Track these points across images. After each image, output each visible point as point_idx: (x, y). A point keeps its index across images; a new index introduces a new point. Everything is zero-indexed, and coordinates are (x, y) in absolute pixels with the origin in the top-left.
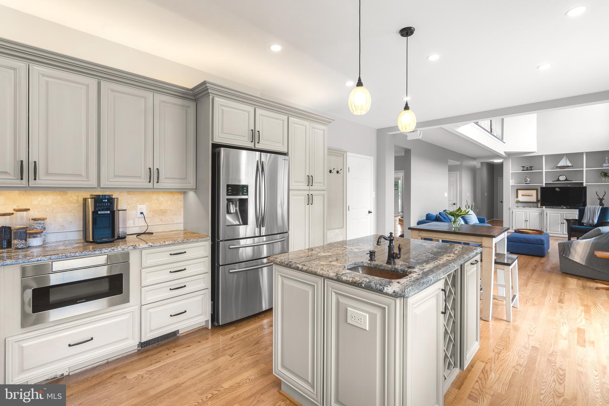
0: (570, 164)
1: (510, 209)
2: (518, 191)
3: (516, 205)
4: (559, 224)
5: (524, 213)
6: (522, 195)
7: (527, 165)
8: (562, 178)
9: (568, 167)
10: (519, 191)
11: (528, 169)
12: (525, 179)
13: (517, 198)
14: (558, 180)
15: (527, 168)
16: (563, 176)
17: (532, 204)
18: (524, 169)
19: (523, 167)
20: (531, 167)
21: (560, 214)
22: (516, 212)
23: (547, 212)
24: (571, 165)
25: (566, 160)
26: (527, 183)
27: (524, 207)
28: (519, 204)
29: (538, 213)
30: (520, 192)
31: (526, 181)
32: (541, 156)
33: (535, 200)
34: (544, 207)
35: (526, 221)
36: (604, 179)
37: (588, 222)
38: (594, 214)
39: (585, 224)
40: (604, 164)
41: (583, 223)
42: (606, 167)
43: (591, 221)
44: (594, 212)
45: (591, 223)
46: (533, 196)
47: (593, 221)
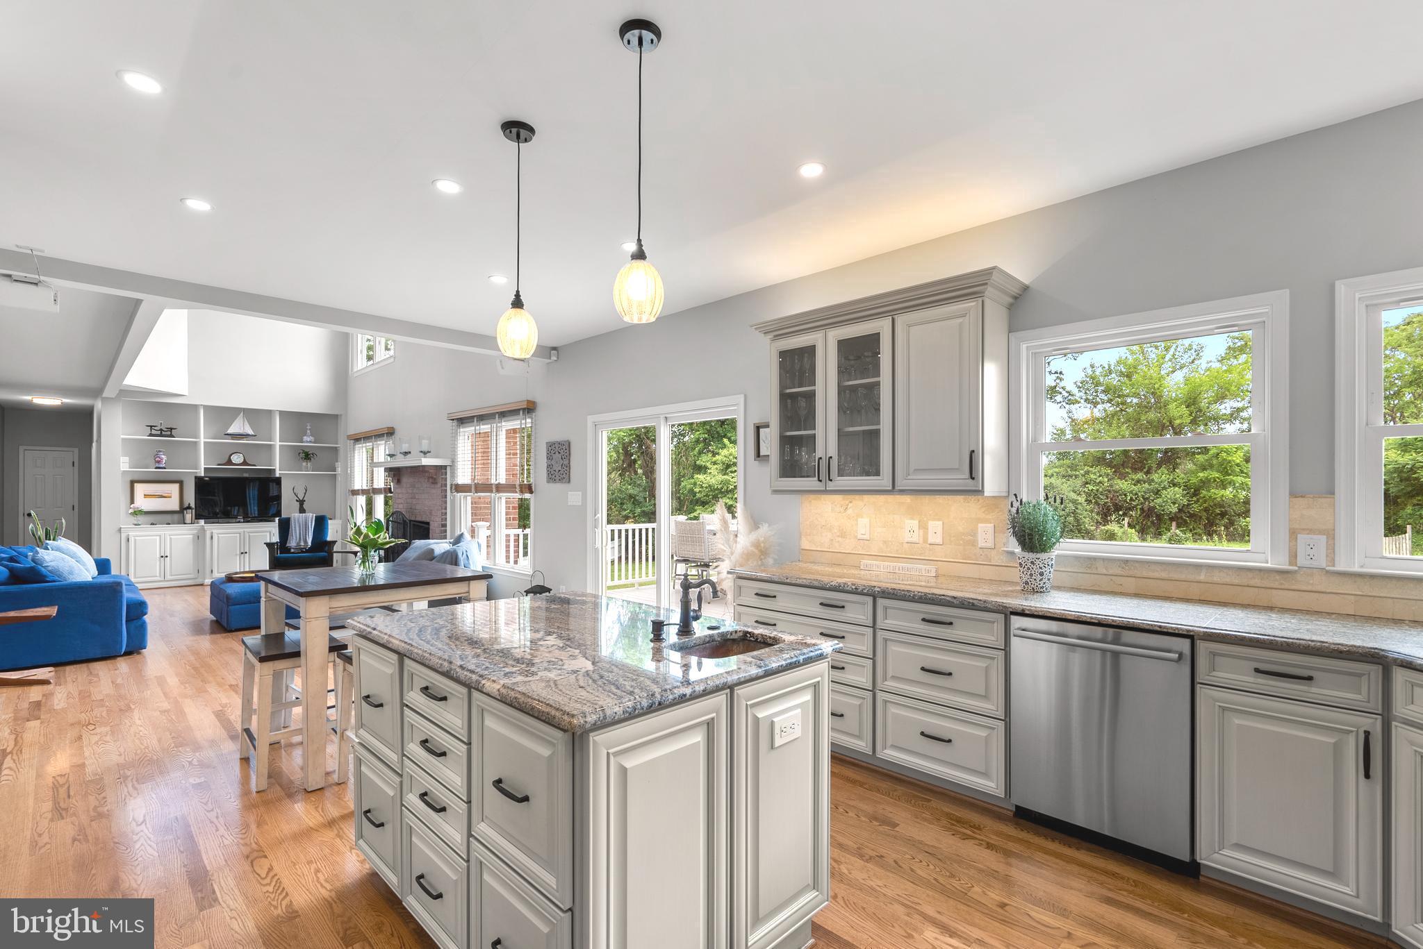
0: (250, 432)
1: (120, 530)
2: (135, 484)
3: (133, 519)
4: (237, 555)
5: (158, 538)
6: (146, 496)
7: (162, 423)
8: (237, 459)
9: (246, 436)
10: (137, 486)
11: (163, 433)
12: (156, 456)
13: (132, 501)
14: (229, 462)
15: (161, 431)
16: (238, 454)
17: (168, 517)
18: (154, 432)
19: (151, 426)
20: (170, 429)
21: (238, 535)
22: (137, 538)
23: (212, 533)
24: (253, 433)
25: (244, 421)
26: (161, 466)
27: (152, 524)
28: (141, 519)
29: (191, 536)
30: (140, 489)
31: (159, 462)
32: (195, 407)
33: (177, 508)
34: (202, 522)
35: (162, 557)
36: (304, 464)
37: (298, 544)
38: (306, 530)
39: (292, 550)
40: (305, 437)
41: (290, 549)
42: (308, 441)
43: (302, 544)
44: (306, 525)
45: (302, 547)
46: (170, 497)
47: (306, 542)
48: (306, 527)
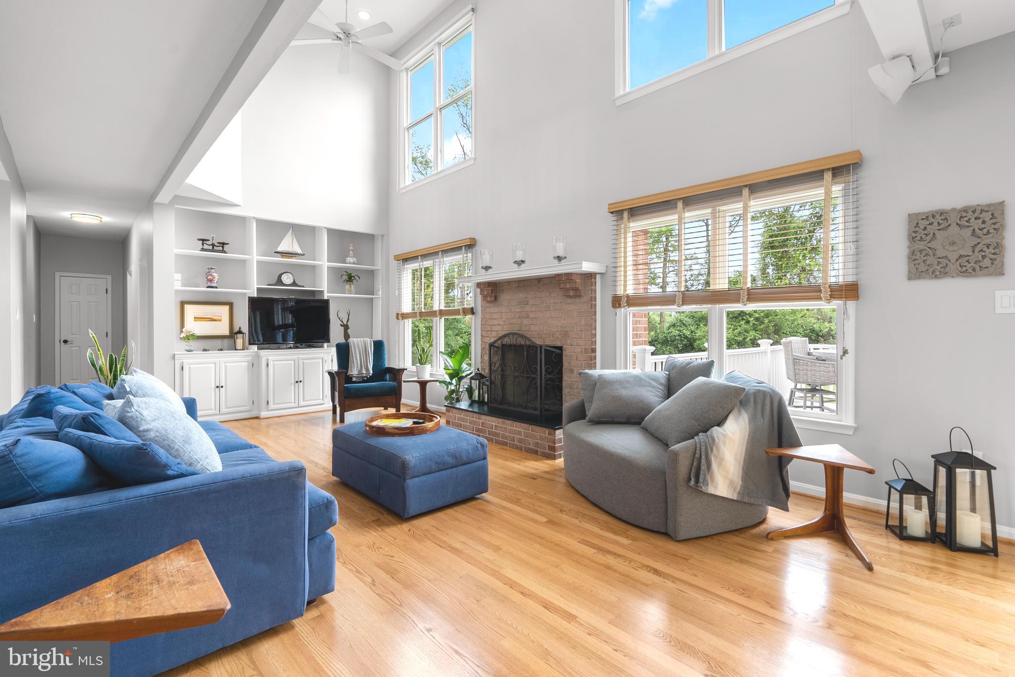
0: (299, 251)
1: (174, 357)
2: (185, 305)
3: (185, 345)
4: (293, 384)
5: (213, 365)
6: (197, 318)
7: (213, 237)
8: (287, 279)
9: (295, 255)
10: (188, 308)
11: (215, 248)
12: (208, 273)
13: (182, 325)
14: (279, 282)
15: (213, 245)
16: (288, 274)
17: (218, 343)
18: (206, 247)
19: (203, 240)
20: (223, 244)
21: (293, 362)
22: (191, 366)
23: (268, 359)
24: (302, 253)
25: (293, 239)
26: (213, 285)
27: (205, 350)
28: (193, 344)
29: (246, 364)
30: (191, 311)
31: (211, 281)
33: (226, 332)
34: (255, 348)
35: (217, 387)
36: (347, 287)
37: (360, 372)
38: (366, 356)
39: (354, 379)
40: (349, 258)
41: (351, 378)
42: (350, 263)
43: (364, 372)
44: (366, 351)
45: (364, 375)
46: (220, 320)
47: (367, 370)
48: (366, 354)
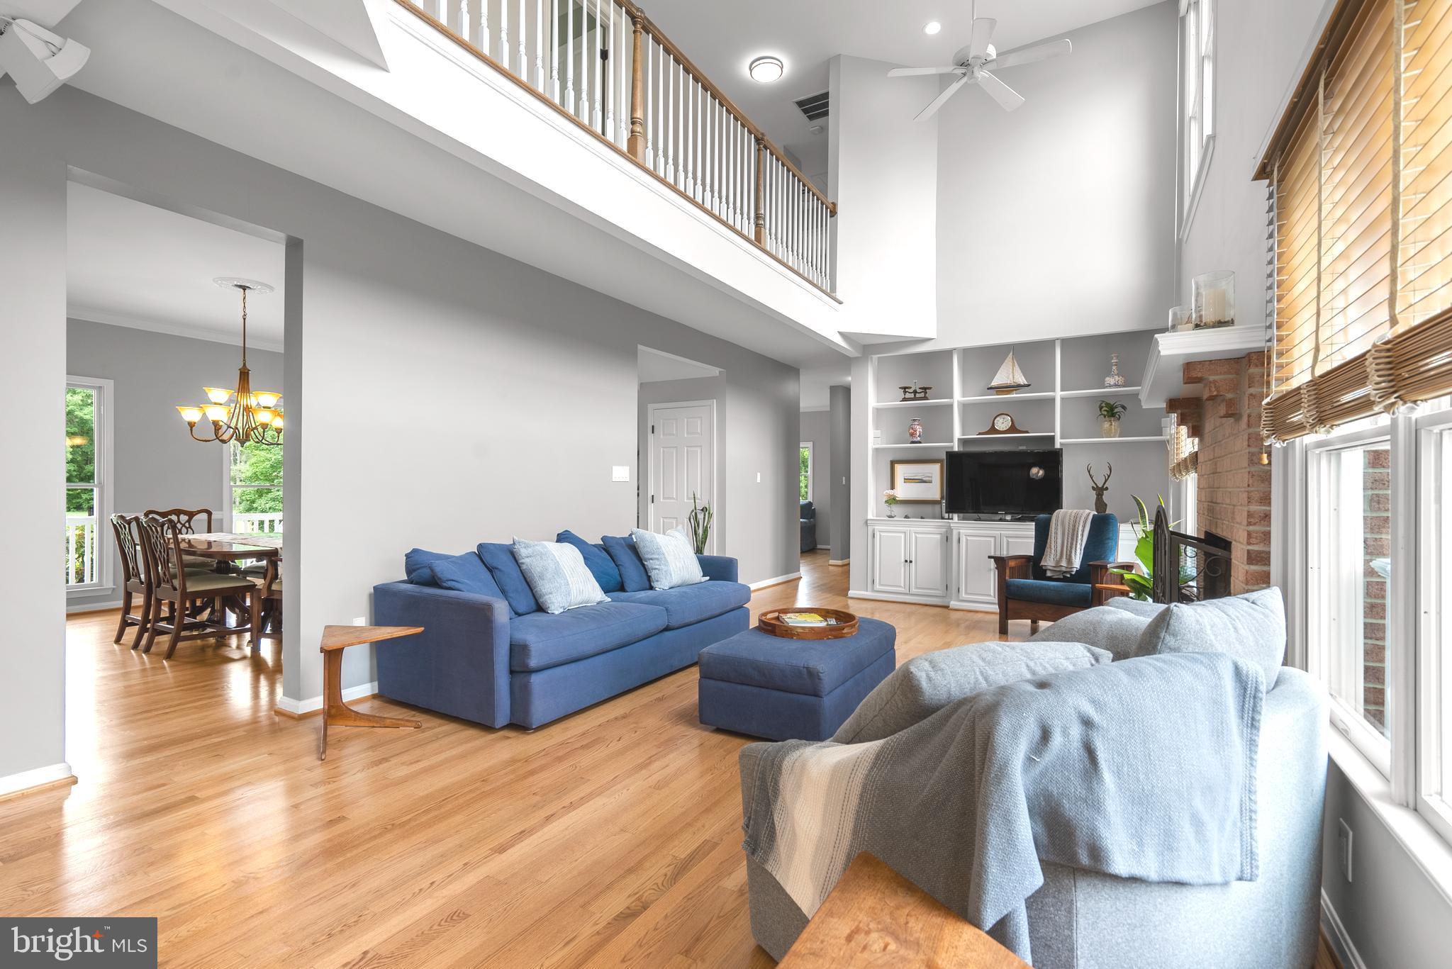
0: (1022, 380)
1: (866, 522)
2: (895, 465)
3: (887, 510)
4: (991, 570)
5: (903, 535)
6: (907, 480)
7: (915, 384)
8: (1003, 424)
9: (1017, 387)
10: (898, 468)
11: (918, 395)
12: (911, 427)
13: (893, 487)
14: (993, 430)
15: (915, 392)
16: (1003, 416)
17: (929, 509)
18: (908, 396)
19: (905, 388)
20: (925, 389)
21: (992, 539)
22: (882, 534)
23: (959, 533)
24: (1026, 383)
25: (1013, 365)
26: (915, 440)
27: (906, 517)
28: (897, 510)
29: (939, 536)
30: (900, 471)
31: (912, 434)
32: (946, 355)
34: (955, 516)
35: (906, 561)
37: (1058, 564)
38: (1072, 539)
39: (1049, 574)
40: (1107, 379)
41: (1045, 570)
42: (1112, 385)
43: (1064, 563)
44: (1074, 530)
45: (1064, 569)
46: (930, 482)
47: (1070, 561)
48: (1073, 535)
